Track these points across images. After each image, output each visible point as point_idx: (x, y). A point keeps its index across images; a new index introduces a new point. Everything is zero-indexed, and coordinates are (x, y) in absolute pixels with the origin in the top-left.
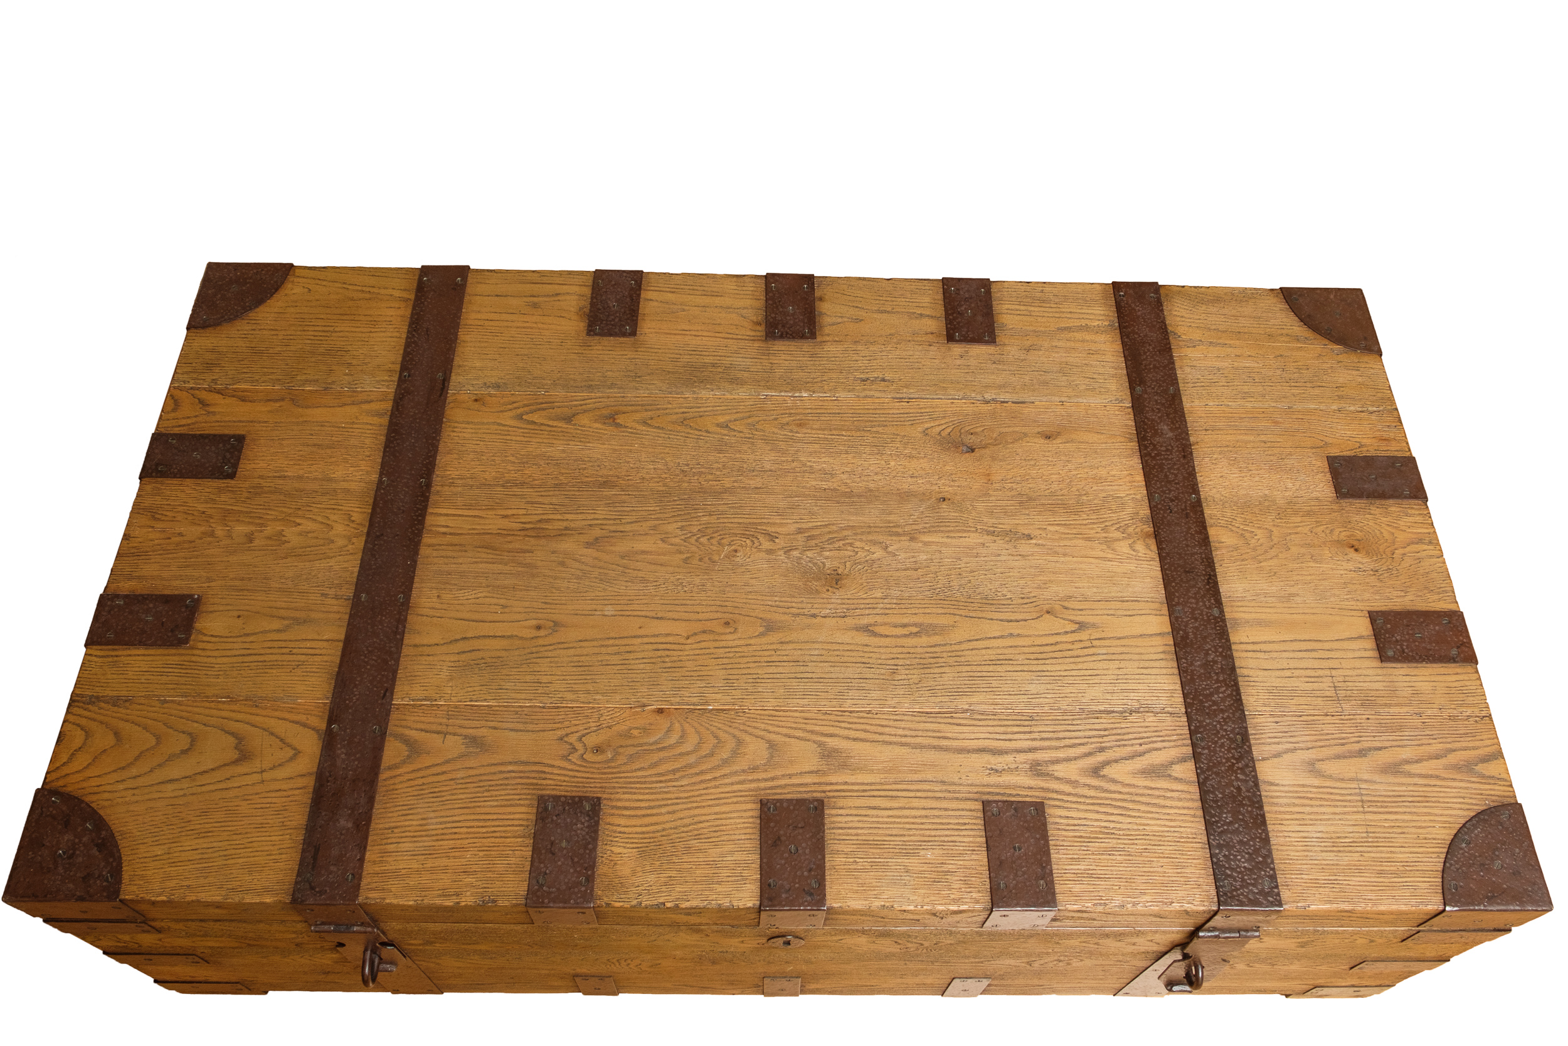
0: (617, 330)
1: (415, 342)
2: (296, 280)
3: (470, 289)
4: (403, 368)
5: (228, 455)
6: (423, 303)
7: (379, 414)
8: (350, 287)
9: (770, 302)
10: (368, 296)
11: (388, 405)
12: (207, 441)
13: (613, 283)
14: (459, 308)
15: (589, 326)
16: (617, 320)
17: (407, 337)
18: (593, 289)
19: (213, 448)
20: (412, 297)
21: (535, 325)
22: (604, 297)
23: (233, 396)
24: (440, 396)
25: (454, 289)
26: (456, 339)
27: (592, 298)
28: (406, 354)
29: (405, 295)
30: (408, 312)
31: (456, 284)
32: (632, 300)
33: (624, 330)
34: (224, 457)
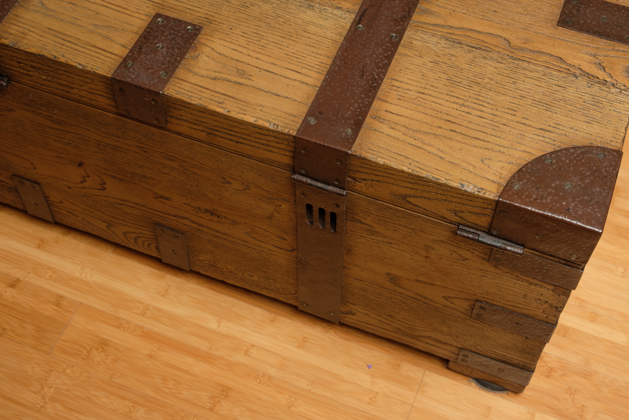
0: (172, 23)
1: (378, 67)
2: (496, 179)
3: (305, 110)
4: (396, 45)
5: (575, 12)
6: (359, 107)
7: (426, 12)
8: (436, 152)
9: (6, 7)
10: (418, 135)
11: (416, 17)
12: (596, 29)
13: (150, 71)
14: (322, 90)
15: (196, 35)
16: (167, 33)
17: (384, 74)
18: (173, 71)
19: (589, 21)
20: (368, 119)
21: (251, 53)
22: (168, 59)
23: (570, 65)
24: (365, 11)
25: (321, 113)
26: (334, 61)
27: (179, 62)
28: (390, 58)
29: (377, 124)
30: (376, 104)
31: (317, 118)
32: (141, 48)
33: (165, 22)
34: (578, 11)
